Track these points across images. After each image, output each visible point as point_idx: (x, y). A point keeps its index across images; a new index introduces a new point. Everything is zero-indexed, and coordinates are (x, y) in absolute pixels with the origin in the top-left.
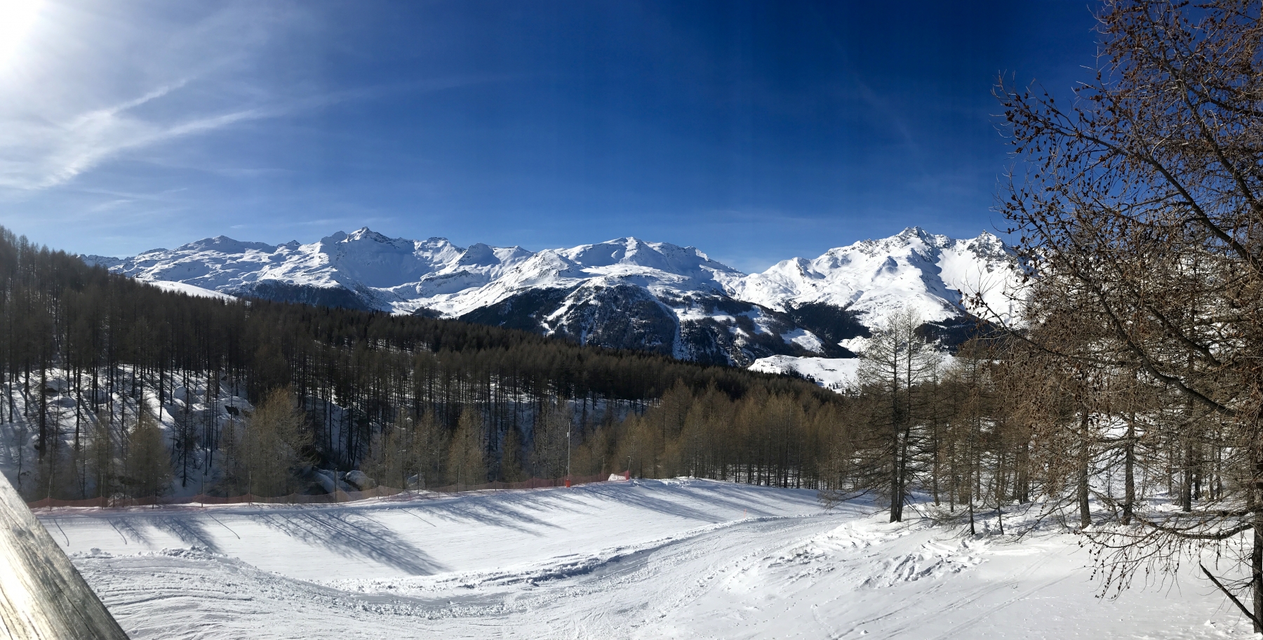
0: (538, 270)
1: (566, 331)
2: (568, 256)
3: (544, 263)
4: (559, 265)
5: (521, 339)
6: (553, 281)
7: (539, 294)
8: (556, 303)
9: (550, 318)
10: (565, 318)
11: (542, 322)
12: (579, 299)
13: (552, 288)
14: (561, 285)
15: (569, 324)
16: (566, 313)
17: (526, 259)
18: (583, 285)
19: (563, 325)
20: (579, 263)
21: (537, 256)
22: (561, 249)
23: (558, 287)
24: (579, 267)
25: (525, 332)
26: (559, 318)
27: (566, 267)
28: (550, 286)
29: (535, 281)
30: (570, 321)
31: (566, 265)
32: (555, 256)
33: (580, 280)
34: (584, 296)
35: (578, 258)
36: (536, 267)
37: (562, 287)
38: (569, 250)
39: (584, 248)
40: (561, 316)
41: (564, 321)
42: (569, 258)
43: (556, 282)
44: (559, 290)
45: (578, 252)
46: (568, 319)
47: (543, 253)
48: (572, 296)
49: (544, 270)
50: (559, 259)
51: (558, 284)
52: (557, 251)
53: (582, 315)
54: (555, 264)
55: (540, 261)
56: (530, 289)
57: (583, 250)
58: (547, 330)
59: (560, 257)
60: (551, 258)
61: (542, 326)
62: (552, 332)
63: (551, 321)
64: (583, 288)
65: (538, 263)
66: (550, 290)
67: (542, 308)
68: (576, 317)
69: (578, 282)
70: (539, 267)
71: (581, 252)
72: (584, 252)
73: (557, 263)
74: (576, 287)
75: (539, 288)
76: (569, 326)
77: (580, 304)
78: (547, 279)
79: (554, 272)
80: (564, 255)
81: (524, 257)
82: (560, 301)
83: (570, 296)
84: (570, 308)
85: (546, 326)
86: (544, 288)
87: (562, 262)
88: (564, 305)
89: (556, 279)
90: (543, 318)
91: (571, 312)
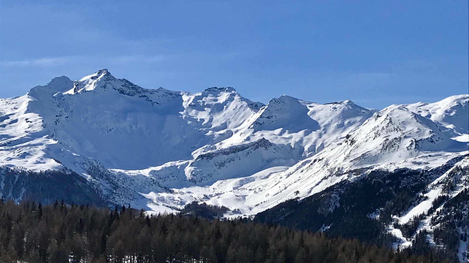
0: (380, 140)
1: (432, 241)
2: (429, 116)
3: (391, 127)
4: (416, 130)
5: (357, 253)
6: (407, 158)
7: (384, 180)
8: (413, 195)
9: (404, 220)
10: (428, 220)
11: (391, 227)
12: (452, 188)
13: (405, 170)
14: (419, 164)
15: (436, 231)
16: (431, 211)
17: (362, 122)
18: (458, 164)
19: (425, 232)
20: (450, 126)
21: (378, 116)
22: (419, 104)
23: (415, 168)
24: (451, 133)
25: (364, 244)
26: (419, 220)
27: (427, 134)
28: (402, 166)
29: (376, 158)
30: (438, 225)
31: (428, 130)
32: (409, 116)
33: (453, 155)
34: (460, 182)
35: (447, 118)
36: (377, 135)
37: (422, 167)
38: (430, 105)
39: (458, 101)
40: (422, 217)
41: (427, 226)
42: (433, 118)
43: (412, 159)
44: (416, 173)
45: (448, 108)
46: (434, 222)
47: (388, 111)
48: (439, 183)
49: (391, 138)
50: (415, 121)
51: (415, 163)
52: (412, 107)
53: (459, 216)
54: (409, 128)
55: (384, 125)
56: (370, 171)
57: (455, 104)
58: (400, 241)
59: (417, 116)
60: (402, 119)
61: (390, 235)
62: (407, 244)
63: (406, 226)
64: (458, 169)
65: (380, 128)
66: (401, 173)
67: (390, 203)
68: (447, 218)
69: (450, 158)
70: (384, 134)
71: (453, 108)
72: (458, 107)
73: (413, 127)
74: (446, 167)
75: (385, 169)
76: (437, 233)
77: (454, 195)
78: (396, 154)
79: (407, 142)
80: (424, 114)
81: (359, 119)
82: (418, 191)
83: (435, 182)
84: (436, 204)
85: (397, 233)
86: (392, 169)
87: (420, 125)
88: (426, 198)
89: (411, 155)
90: (392, 220)
91: (438, 210)
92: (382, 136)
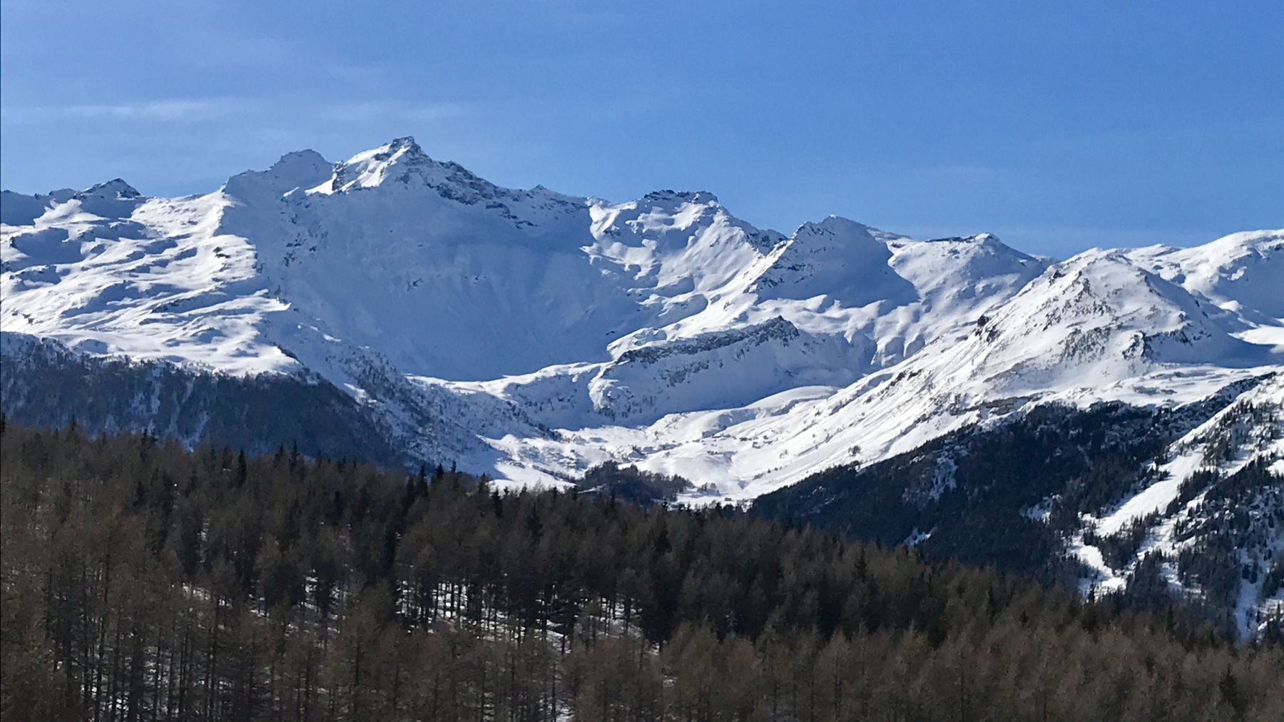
0: (1061, 332)
1: (1174, 580)
2: (1181, 278)
3: (1088, 302)
4: (1147, 311)
5: (992, 601)
6: (1122, 377)
7: (1065, 427)
8: (1135, 467)
9: (1109, 526)
10: (1167, 528)
11: (1077, 541)
12: (1226, 452)
13: (1116, 406)
14: (1152, 392)
15: (1184, 554)
16: (1174, 508)
17: (1018, 287)
18: (1245, 396)
19: (1158, 556)
20: (1230, 306)
21: (1057, 275)
22: (1157, 248)
23: (1142, 401)
24: (1231, 322)
25: (1010, 578)
26: (1144, 528)
27: (1173, 322)
28: (1109, 397)
29: (1048, 375)
30: (1191, 541)
31: (1175, 313)
32: (1133, 277)
33: (1232, 375)
34: (1246, 439)
35: (1224, 286)
36: (1053, 319)
37: (1159, 401)
38: (1184, 252)
39: (1253, 245)
40: (1154, 520)
41: (1164, 542)
42: (1188, 285)
43: (1134, 381)
44: (1142, 413)
45: (1227, 261)
46: (1180, 533)
47: (1083, 264)
48: (1196, 441)
49: (1085, 329)
50: (1145, 289)
51: (1141, 390)
52: (1141, 256)
53: (1241, 520)
54: (1129, 307)
55: (1071, 296)
56: (1031, 405)
57: (1244, 252)
58: (1096, 576)
59: (1150, 279)
60: (1116, 284)
61: (1074, 560)
62: (1114, 583)
63: (1113, 539)
64: (1243, 408)
65: (1061, 304)
66: (1106, 414)
67: (1076, 485)
68: (1213, 525)
69: (1225, 383)
70: (1069, 318)
71: (1238, 263)
72: (1252, 259)
73: (1139, 305)
74: (1216, 404)
75: (1069, 404)
76: (1186, 561)
77: (1232, 471)
78: (1096, 369)
79: (1124, 340)
80: (1167, 274)
81: (1010, 279)
82: (1147, 458)
83: (1188, 438)
84: (1189, 490)
85: (1091, 556)
86: (1085, 403)
87: (1156, 299)
88: (1164, 476)
89: (1133, 371)
90: (1079, 524)
91: (1192, 504)
92: (1064, 324)
